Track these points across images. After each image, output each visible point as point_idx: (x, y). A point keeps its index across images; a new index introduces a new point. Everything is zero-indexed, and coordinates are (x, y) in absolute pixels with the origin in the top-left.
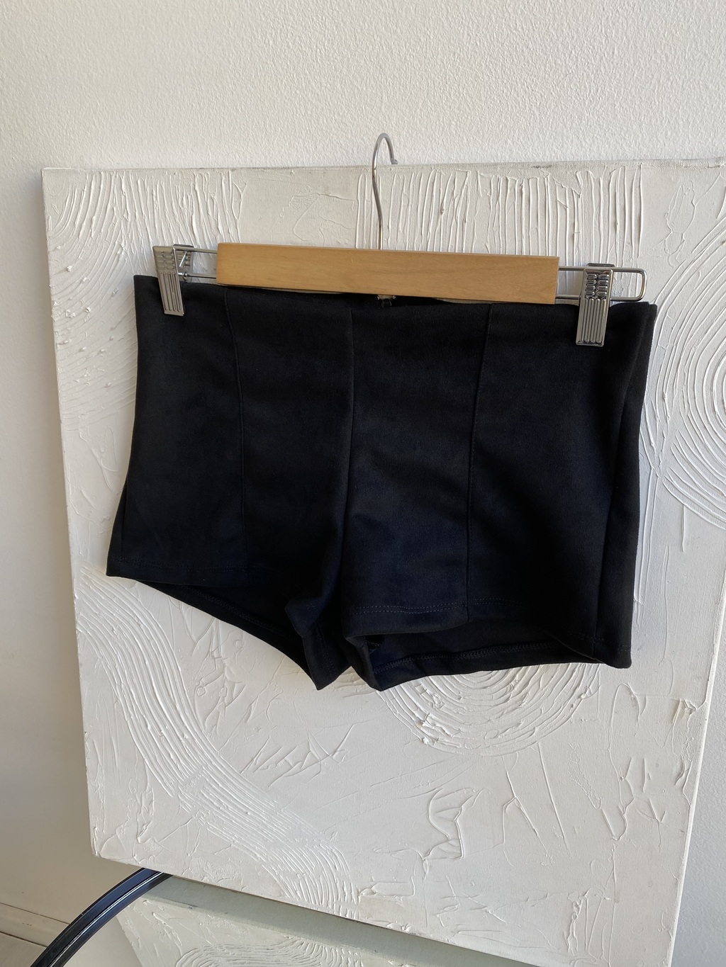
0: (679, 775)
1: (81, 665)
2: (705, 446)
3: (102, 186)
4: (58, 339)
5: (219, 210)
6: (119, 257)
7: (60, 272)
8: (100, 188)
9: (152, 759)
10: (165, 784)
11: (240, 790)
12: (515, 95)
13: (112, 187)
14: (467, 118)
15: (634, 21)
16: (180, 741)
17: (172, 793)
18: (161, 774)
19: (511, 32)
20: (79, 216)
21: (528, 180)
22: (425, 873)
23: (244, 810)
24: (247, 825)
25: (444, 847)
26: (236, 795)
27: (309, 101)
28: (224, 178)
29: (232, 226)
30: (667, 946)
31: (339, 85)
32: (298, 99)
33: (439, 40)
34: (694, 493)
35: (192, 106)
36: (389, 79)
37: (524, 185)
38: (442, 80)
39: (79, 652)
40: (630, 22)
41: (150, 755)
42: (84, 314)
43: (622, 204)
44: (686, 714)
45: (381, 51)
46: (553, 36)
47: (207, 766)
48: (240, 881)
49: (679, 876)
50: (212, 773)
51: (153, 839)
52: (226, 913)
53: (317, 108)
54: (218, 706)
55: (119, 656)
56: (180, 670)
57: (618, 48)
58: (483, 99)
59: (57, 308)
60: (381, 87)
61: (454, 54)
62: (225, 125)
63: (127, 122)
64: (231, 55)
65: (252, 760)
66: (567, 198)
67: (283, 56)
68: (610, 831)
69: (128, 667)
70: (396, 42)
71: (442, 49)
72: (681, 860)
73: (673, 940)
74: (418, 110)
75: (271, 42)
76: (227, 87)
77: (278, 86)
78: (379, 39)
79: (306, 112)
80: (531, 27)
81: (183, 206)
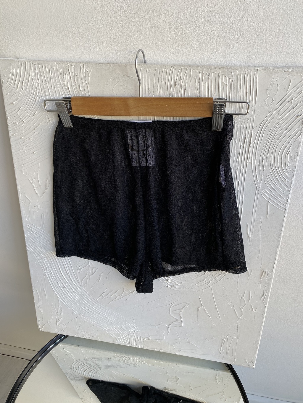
0: (263, 296)
1: (30, 262)
2: (278, 180)
3: (26, 68)
4: (11, 133)
5: (80, 80)
6: (36, 99)
7: (10, 104)
8: (25, 68)
9: (61, 296)
10: (67, 305)
11: (96, 306)
12: (206, 35)
13: (31, 68)
14: (186, 44)
15: (257, 6)
16: (72, 289)
17: (69, 308)
18: (65, 301)
19: (205, 7)
20: (17, 80)
21: (212, 73)
22: (168, 332)
23: (99, 313)
24: (100, 318)
25: (175, 323)
26: (95, 307)
27: (117, 32)
28: (81, 67)
29: (86, 87)
30: (256, 352)
31: (130, 26)
32: (112, 31)
33: (174, 9)
34: (273, 197)
35: (65, 32)
36: (152, 25)
37: (210, 75)
38: (175, 27)
39: (28, 257)
40: (255, 6)
41: (60, 295)
42: (21, 123)
43: (250, 85)
44: (266, 276)
45: (149, 13)
46: (223, 10)
47: (83, 298)
48: (98, 337)
49: (261, 329)
50: (85, 300)
51: (63, 324)
52: (93, 348)
53: (121, 36)
54: (87, 276)
55: (45, 259)
56: (71, 263)
57: (250, 17)
58: (193, 36)
59: (9, 120)
60: (149, 28)
61: (181, 16)
62: (80, 41)
63: (35, 37)
64: (82, 10)
65: (101, 295)
66: (228, 82)
67: (105, 12)
68: (237, 315)
69: (49, 263)
70: (155, 9)
71: (175, 13)
72: (262, 324)
73: (258, 350)
74: (165, 39)
75: (100, 6)
76: (80, 24)
77: (103, 25)
78: (148, 7)
79: (116, 37)
80: (214, 6)
81: (64, 78)
